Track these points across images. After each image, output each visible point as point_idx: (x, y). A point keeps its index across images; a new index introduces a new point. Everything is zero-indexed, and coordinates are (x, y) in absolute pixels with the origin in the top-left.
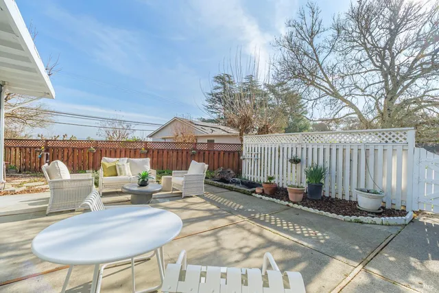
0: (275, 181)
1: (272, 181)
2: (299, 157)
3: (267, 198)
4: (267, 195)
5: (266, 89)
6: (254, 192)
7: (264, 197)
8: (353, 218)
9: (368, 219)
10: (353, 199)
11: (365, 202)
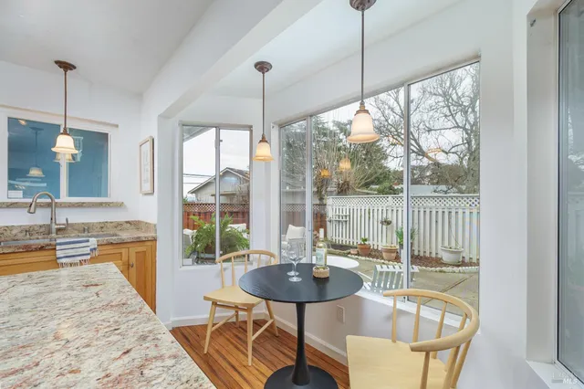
0: (370, 242)
1: (367, 243)
2: (390, 219)
3: (363, 258)
4: (362, 256)
5: (335, 128)
6: (349, 253)
7: (360, 257)
8: (438, 269)
9: (450, 269)
10: (439, 256)
11: (446, 257)
